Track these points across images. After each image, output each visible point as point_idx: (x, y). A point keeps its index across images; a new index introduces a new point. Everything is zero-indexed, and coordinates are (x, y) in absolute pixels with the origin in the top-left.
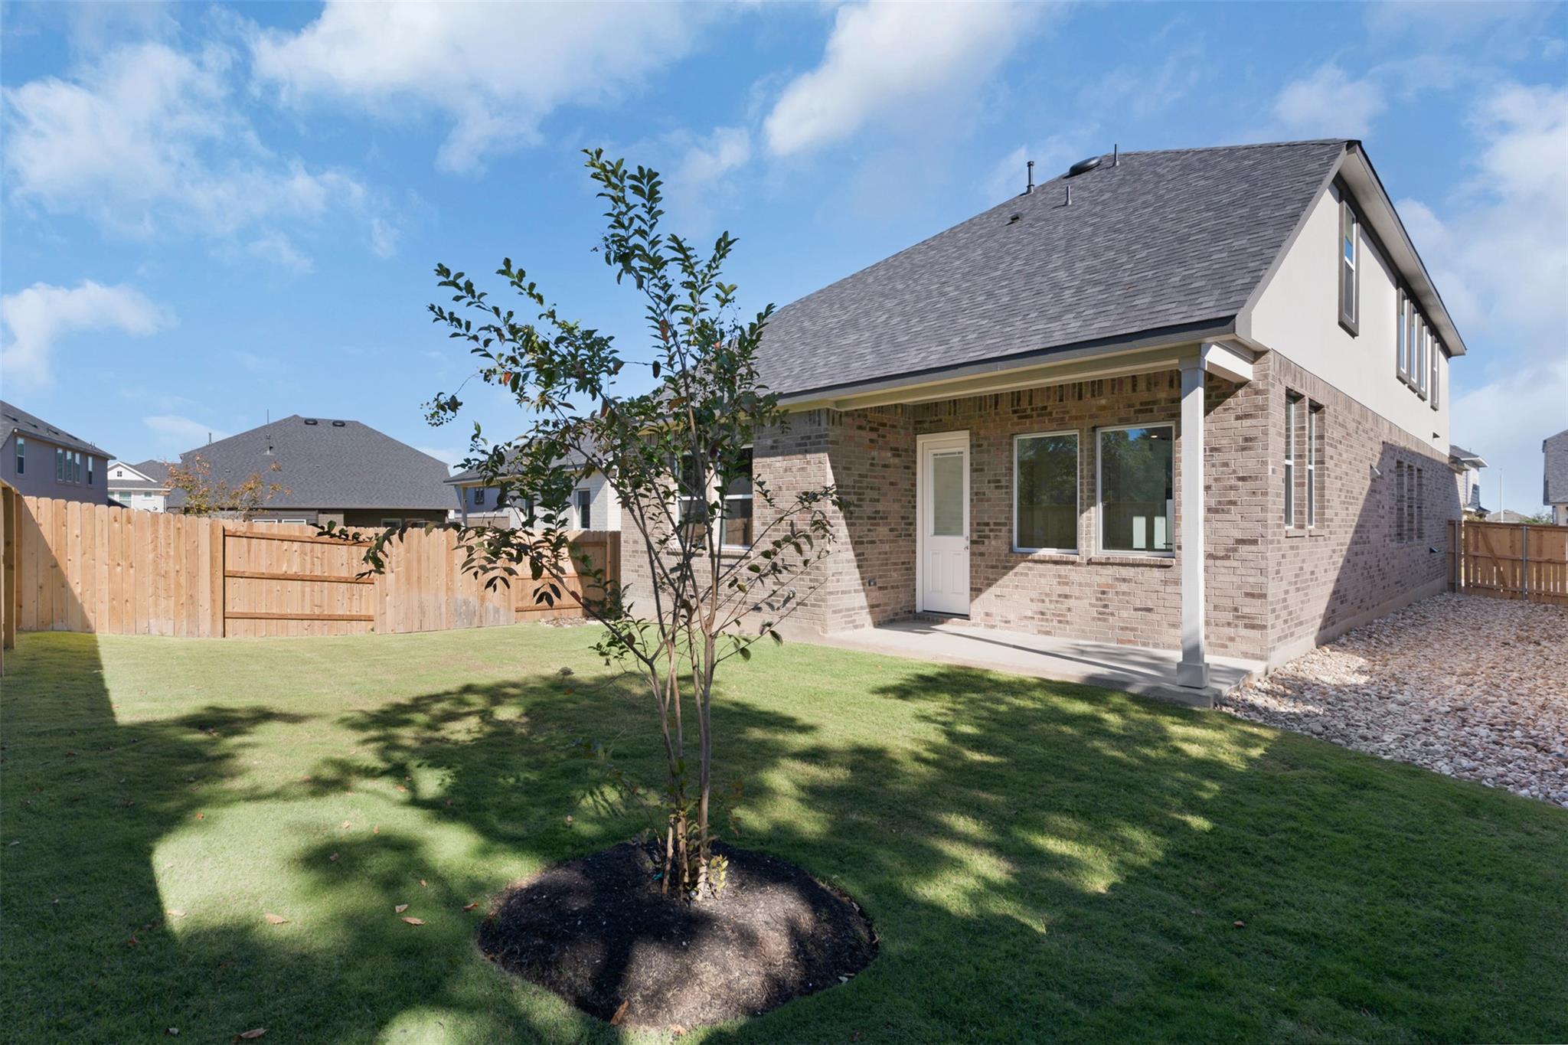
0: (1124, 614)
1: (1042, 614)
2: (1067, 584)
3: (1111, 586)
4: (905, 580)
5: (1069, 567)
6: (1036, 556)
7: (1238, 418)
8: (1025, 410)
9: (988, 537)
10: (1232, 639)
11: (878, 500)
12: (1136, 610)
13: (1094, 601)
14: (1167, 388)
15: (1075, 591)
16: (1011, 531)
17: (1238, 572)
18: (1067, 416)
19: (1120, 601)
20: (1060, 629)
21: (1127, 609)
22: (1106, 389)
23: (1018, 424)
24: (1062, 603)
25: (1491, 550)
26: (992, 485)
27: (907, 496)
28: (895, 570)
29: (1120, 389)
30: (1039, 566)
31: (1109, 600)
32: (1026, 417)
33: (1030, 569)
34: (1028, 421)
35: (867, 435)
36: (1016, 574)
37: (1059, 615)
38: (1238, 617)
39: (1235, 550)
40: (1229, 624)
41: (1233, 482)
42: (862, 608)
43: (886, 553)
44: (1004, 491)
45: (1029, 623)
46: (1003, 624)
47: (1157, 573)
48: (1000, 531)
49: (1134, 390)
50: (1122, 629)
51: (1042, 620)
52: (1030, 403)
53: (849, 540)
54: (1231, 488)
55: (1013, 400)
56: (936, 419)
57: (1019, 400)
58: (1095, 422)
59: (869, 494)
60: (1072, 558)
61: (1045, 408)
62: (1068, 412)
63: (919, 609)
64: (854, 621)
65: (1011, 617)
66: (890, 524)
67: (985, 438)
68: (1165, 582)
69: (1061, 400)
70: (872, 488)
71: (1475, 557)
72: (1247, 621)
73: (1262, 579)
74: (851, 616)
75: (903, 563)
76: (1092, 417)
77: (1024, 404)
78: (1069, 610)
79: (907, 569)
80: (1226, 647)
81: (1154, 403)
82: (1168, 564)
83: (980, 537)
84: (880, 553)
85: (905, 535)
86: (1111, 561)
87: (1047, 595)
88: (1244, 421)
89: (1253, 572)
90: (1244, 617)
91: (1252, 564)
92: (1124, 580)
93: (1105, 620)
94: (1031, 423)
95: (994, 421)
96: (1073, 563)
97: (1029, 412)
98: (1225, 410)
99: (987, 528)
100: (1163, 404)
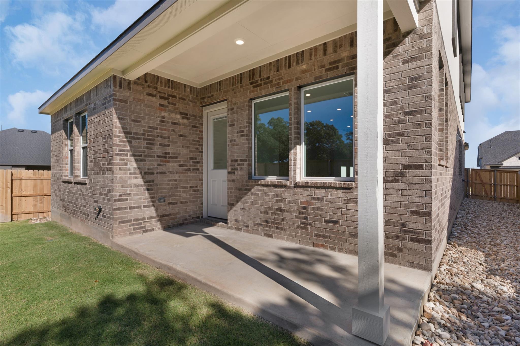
0: (319, 225)
1: (267, 222)
2: (281, 201)
3: (309, 203)
4: (193, 198)
5: (283, 189)
6: (263, 182)
7: (405, 62)
8: (257, 82)
9: (237, 169)
10: (400, 250)
11: (169, 146)
12: (326, 222)
13: (298, 215)
14: (348, 48)
15: (286, 206)
16: (250, 165)
17: (405, 193)
18: (281, 81)
19: (316, 215)
20: (277, 233)
21: (320, 221)
22: (306, 57)
23: (253, 91)
24: (278, 215)
25: (482, 181)
26: (239, 134)
27: (195, 144)
28: (184, 192)
29: (315, 55)
30: (265, 188)
31: (308, 214)
32: (257, 86)
33: (260, 190)
34: (258, 88)
35: (156, 101)
36: (252, 194)
37: (277, 223)
38: (405, 232)
39: (402, 174)
40: (397, 237)
41: (401, 117)
42: (151, 218)
43: (176, 180)
44: (245, 138)
45: (259, 228)
46: (245, 228)
47: (341, 194)
48: (243, 165)
49: (325, 54)
50: (317, 236)
51: (266, 226)
52: (260, 76)
53: (138, 171)
54: (399, 122)
55: (250, 75)
56: (210, 95)
57: (254, 75)
58: (299, 83)
59: (158, 141)
60: (284, 182)
61: (268, 78)
62: (282, 78)
63: (205, 215)
64: (144, 227)
65: (250, 223)
66: (180, 161)
67: (235, 104)
68: (347, 201)
69: (278, 71)
70: (161, 137)
71: (475, 183)
72: (413, 236)
73: (426, 200)
74: (141, 224)
75: (191, 187)
76: (297, 79)
77: (257, 78)
78: (283, 220)
79: (195, 191)
80: (395, 256)
81: (339, 61)
82: (349, 186)
83: (232, 169)
84: (170, 181)
85: (193, 169)
86: (309, 184)
87: (270, 209)
88: (410, 64)
89: (418, 193)
90: (410, 232)
91: (417, 187)
92: (318, 199)
93: (305, 229)
94: (260, 90)
95: (240, 91)
96: (285, 186)
97: (259, 82)
98: (394, 57)
99: (236, 163)
100: (346, 61)
